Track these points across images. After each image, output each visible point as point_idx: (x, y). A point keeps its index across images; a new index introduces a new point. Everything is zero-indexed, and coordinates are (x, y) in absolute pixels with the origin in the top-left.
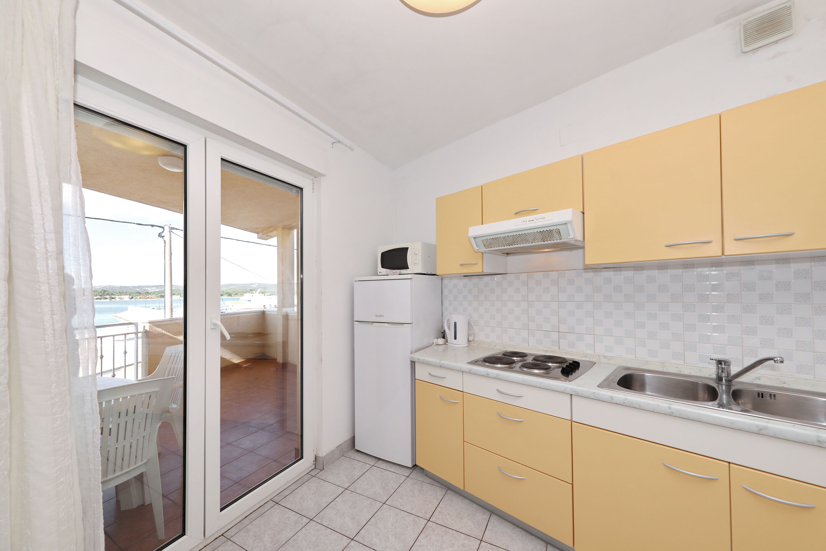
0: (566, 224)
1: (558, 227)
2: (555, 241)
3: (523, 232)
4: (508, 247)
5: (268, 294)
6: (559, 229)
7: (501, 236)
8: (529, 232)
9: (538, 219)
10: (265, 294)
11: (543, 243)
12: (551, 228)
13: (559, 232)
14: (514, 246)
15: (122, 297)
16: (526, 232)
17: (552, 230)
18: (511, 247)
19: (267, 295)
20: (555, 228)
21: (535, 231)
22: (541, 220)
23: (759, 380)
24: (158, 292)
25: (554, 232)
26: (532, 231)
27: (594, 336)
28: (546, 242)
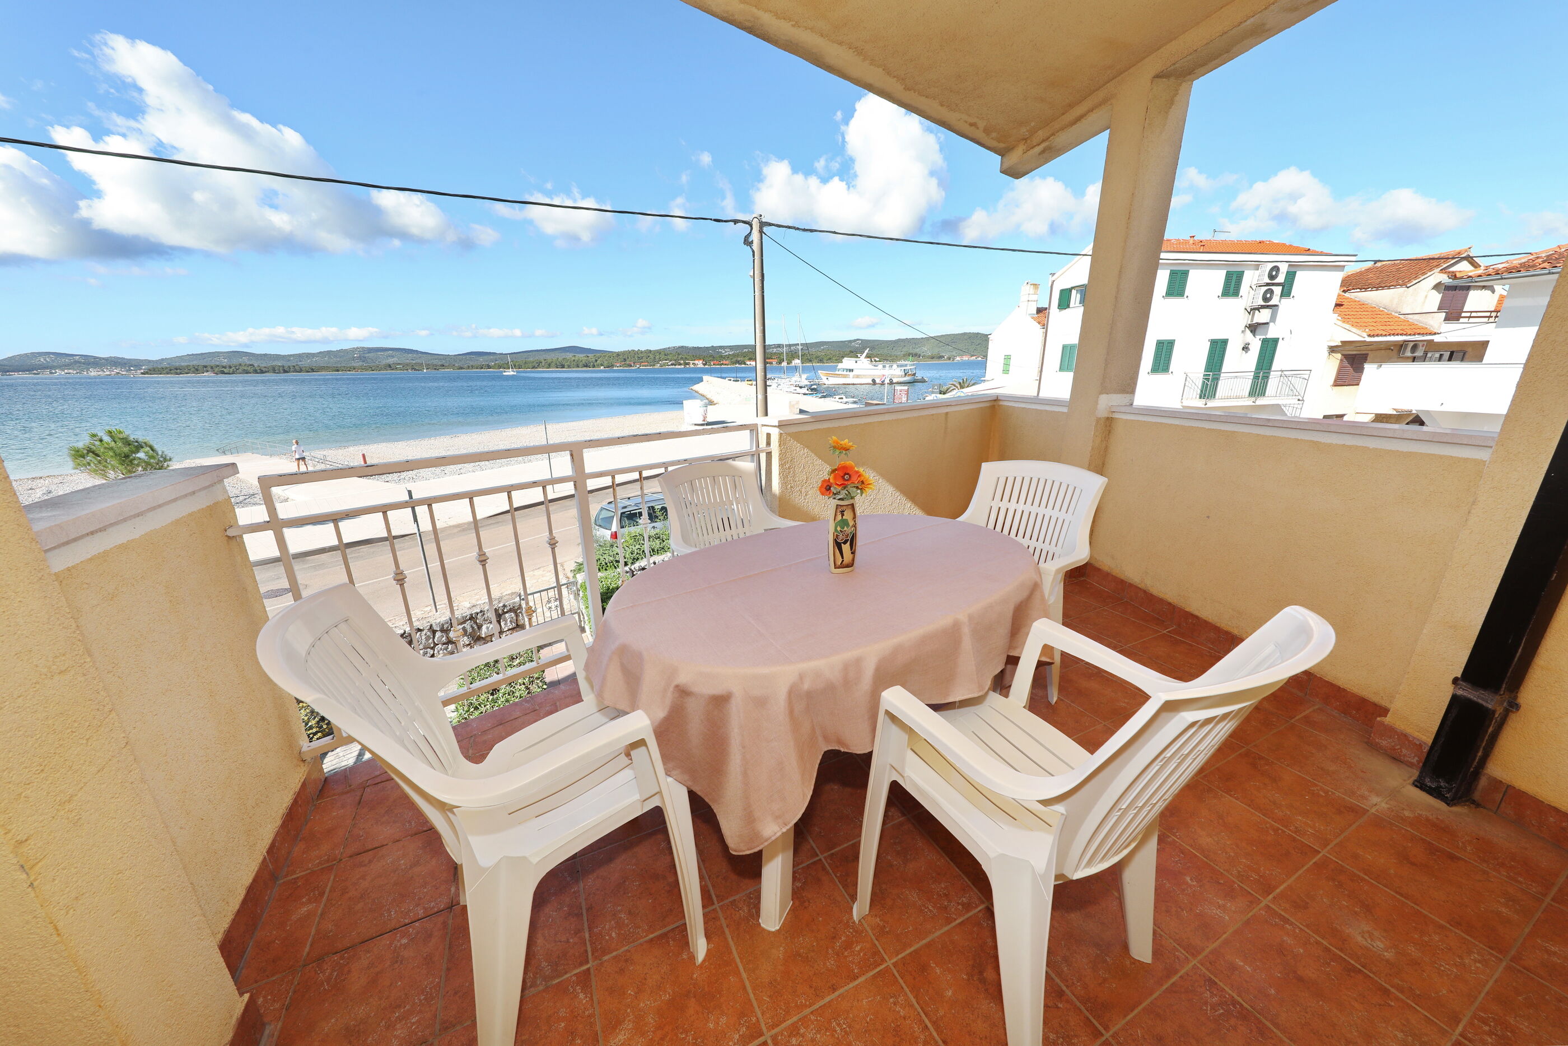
5: (877, 359)
10: (873, 360)
15: (696, 362)
19: (876, 361)
24: (733, 354)
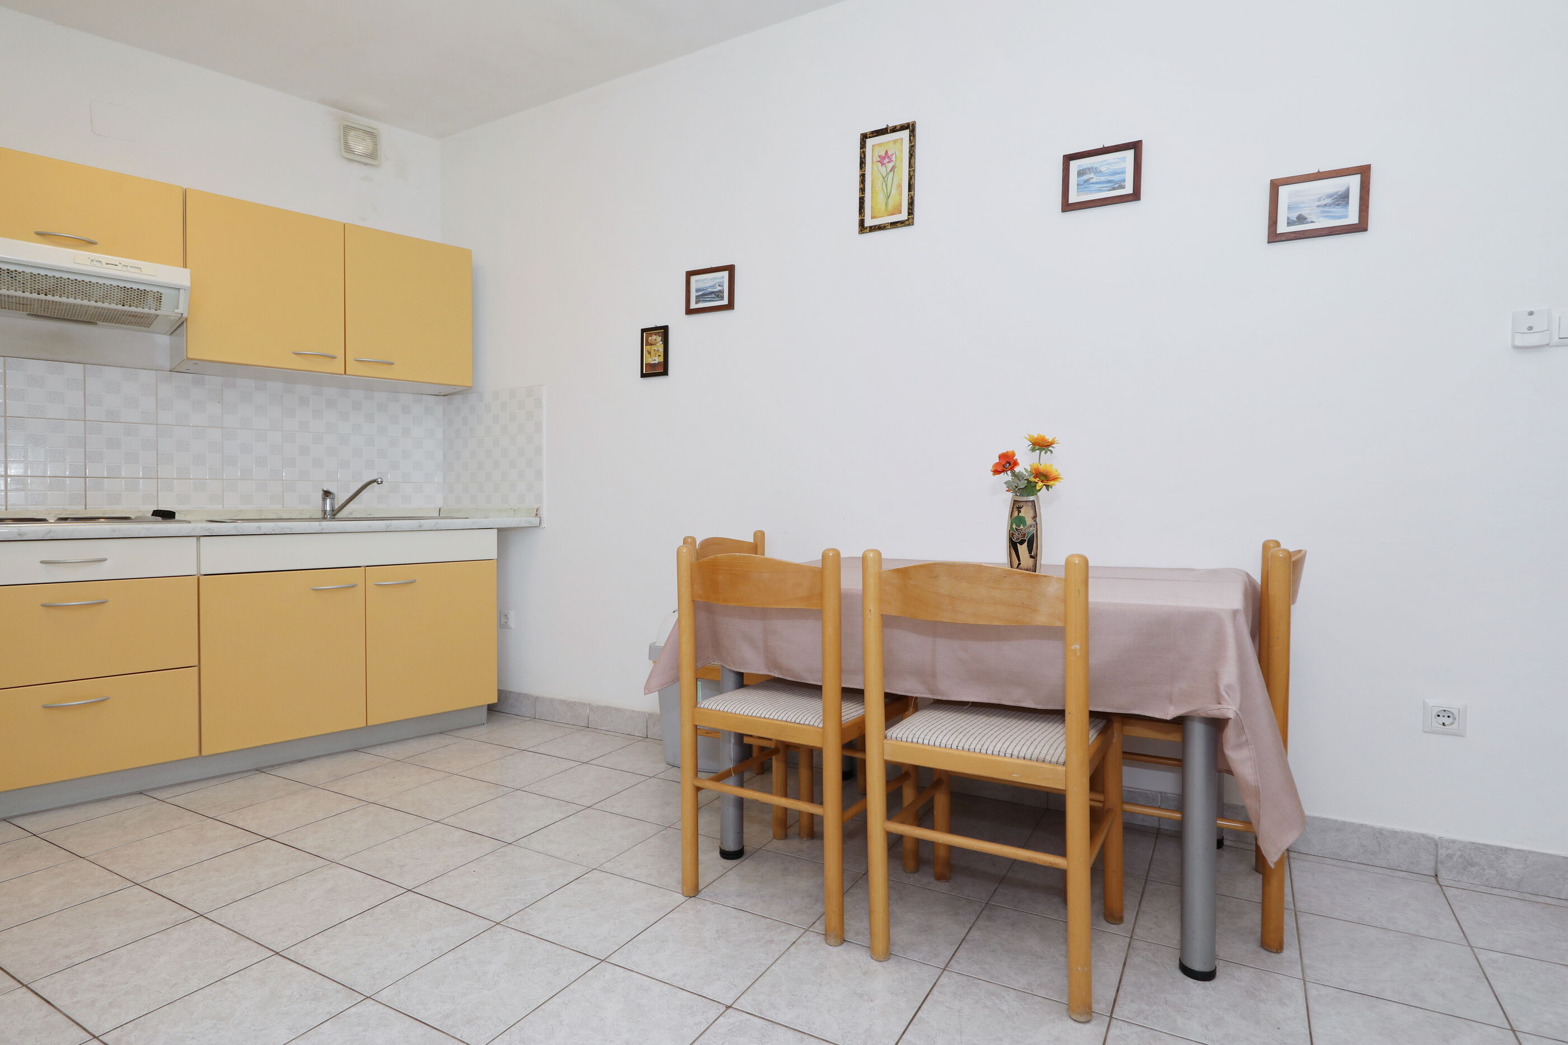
0: (179, 289)
1: (161, 290)
2: (146, 310)
3: (87, 279)
4: (35, 296)
6: (161, 294)
7: (28, 270)
8: (101, 281)
9: (127, 266)
11: (120, 307)
12: (148, 288)
13: (159, 298)
14: (49, 297)
16: (94, 280)
17: (148, 292)
18: (42, 297)
20: (155, 289)
21: (115, 283)
22: (132, 270)
23: (352, 514)
25: (150, 296)
26: (108, 282)
27: (158, 481)
28: (126, 308)
